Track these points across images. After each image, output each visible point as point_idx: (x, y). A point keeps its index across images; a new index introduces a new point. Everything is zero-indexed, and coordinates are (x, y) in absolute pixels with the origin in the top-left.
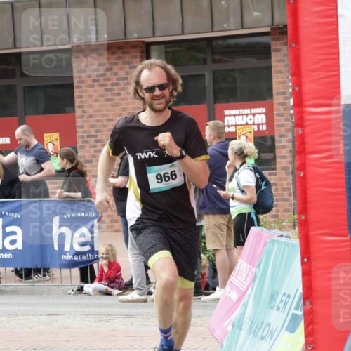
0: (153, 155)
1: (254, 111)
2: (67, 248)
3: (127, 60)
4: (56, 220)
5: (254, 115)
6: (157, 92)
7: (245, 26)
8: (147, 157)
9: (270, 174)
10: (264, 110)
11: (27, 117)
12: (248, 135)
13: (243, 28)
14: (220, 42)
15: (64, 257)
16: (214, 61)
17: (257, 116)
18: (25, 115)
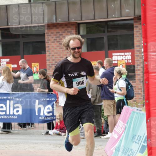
0: (76, 74)
1: (126, 54)
2: (42, 114)
3: (69, 30)
4: (37, 101)
5: (126, 55)
6: (76, 50)
7: (122, 16)
8: (74, 75)
9: (133, 82)
10: (130, 53)
11: (24, 56)
12: (123, 64)
13: (121, 17)
14: (111, 23)
15: (40, 118)
16: (108, 32)
17: (127, 56)
18: (24, 55)
